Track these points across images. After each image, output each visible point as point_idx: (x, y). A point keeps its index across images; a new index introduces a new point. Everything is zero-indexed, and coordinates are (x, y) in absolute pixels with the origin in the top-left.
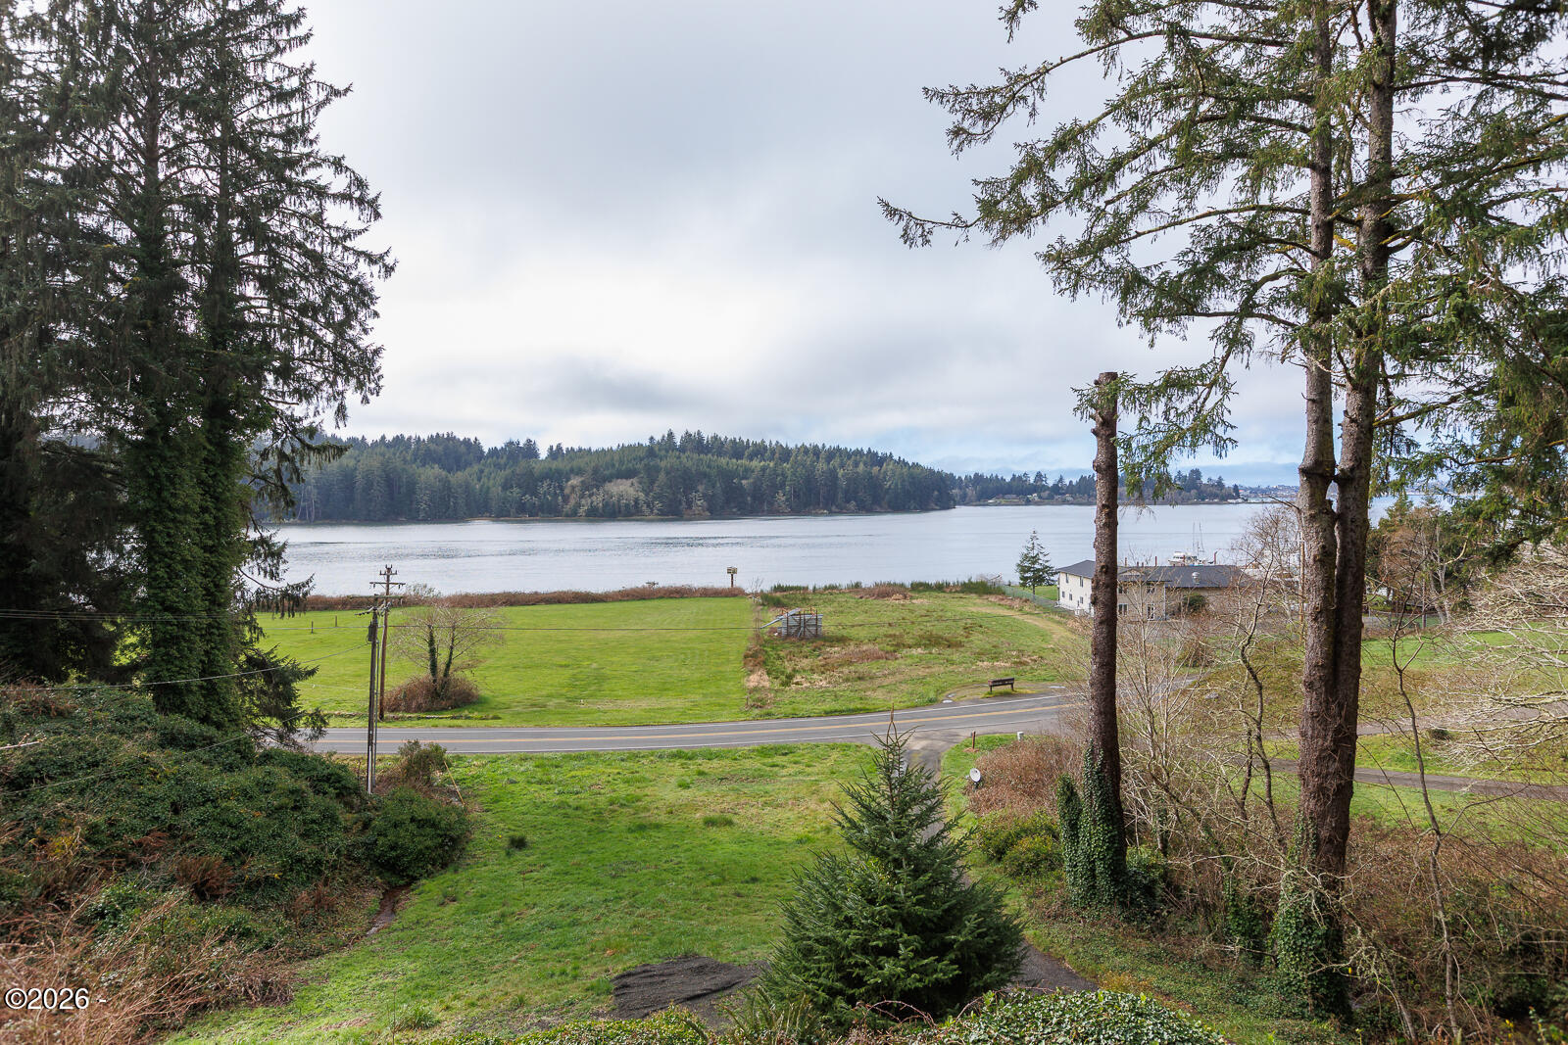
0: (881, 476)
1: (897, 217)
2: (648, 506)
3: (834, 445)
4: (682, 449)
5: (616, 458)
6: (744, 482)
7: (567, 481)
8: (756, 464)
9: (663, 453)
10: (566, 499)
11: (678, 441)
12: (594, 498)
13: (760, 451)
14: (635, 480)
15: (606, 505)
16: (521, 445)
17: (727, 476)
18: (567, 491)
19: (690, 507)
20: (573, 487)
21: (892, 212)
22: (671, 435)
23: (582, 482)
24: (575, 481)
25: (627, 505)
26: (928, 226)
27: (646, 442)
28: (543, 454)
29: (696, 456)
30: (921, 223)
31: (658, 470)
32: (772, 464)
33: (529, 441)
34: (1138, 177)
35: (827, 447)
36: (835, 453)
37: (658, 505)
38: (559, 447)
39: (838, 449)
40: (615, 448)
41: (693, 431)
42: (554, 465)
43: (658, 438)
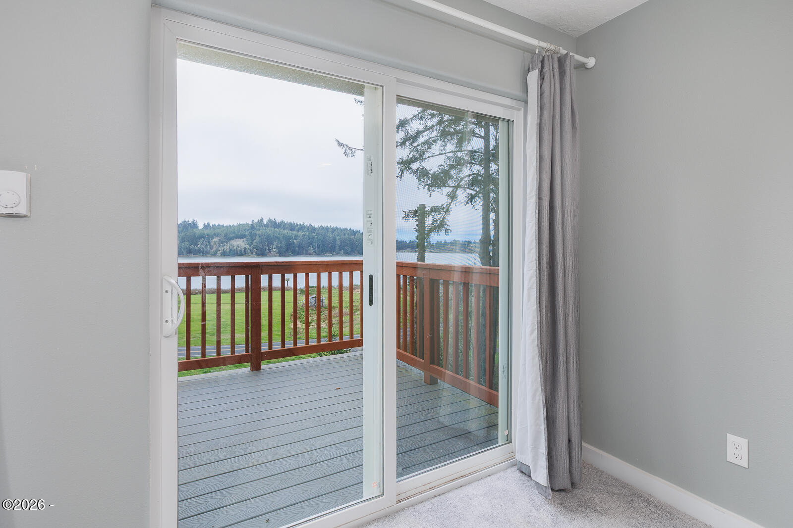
0: (355, 240)
1: (342, 146)
2: (251, 251)
3: (335, 226)
4: (267, 226)
5: (236, 229)
6: (295, 241)
7: (212, 239)
8: (300, 233)
9: (258, 228)
10: (211, 247)
11: (265, 222)
12: (225, 247)
13: (302, 228)
14: (244, 239)
15: (231, 250)
16: (190, 222)
17: (287, 239)
18: (212, 244)
19: (270, 252)
20: (215, 242)
21: (340, 144)
22: (262, 220)
23: (219, 240)
24: (216, 239)
25: (241, 250)
26: (353, 150)
27: (250, 223)
28: (201, 227)
29: (273, 229)
30: (351, 149)
31: (255, 235)
32: (307, 234)
33: (194, 220)
34: (426, 138)
35: (332, 227)
36: (334, 230)
37: (255, 251)
38: (209, 224)
39: (337, 228)
40: (235, 225)
41: (272, 218)
42: (206, 232)
43: (256, 221)
